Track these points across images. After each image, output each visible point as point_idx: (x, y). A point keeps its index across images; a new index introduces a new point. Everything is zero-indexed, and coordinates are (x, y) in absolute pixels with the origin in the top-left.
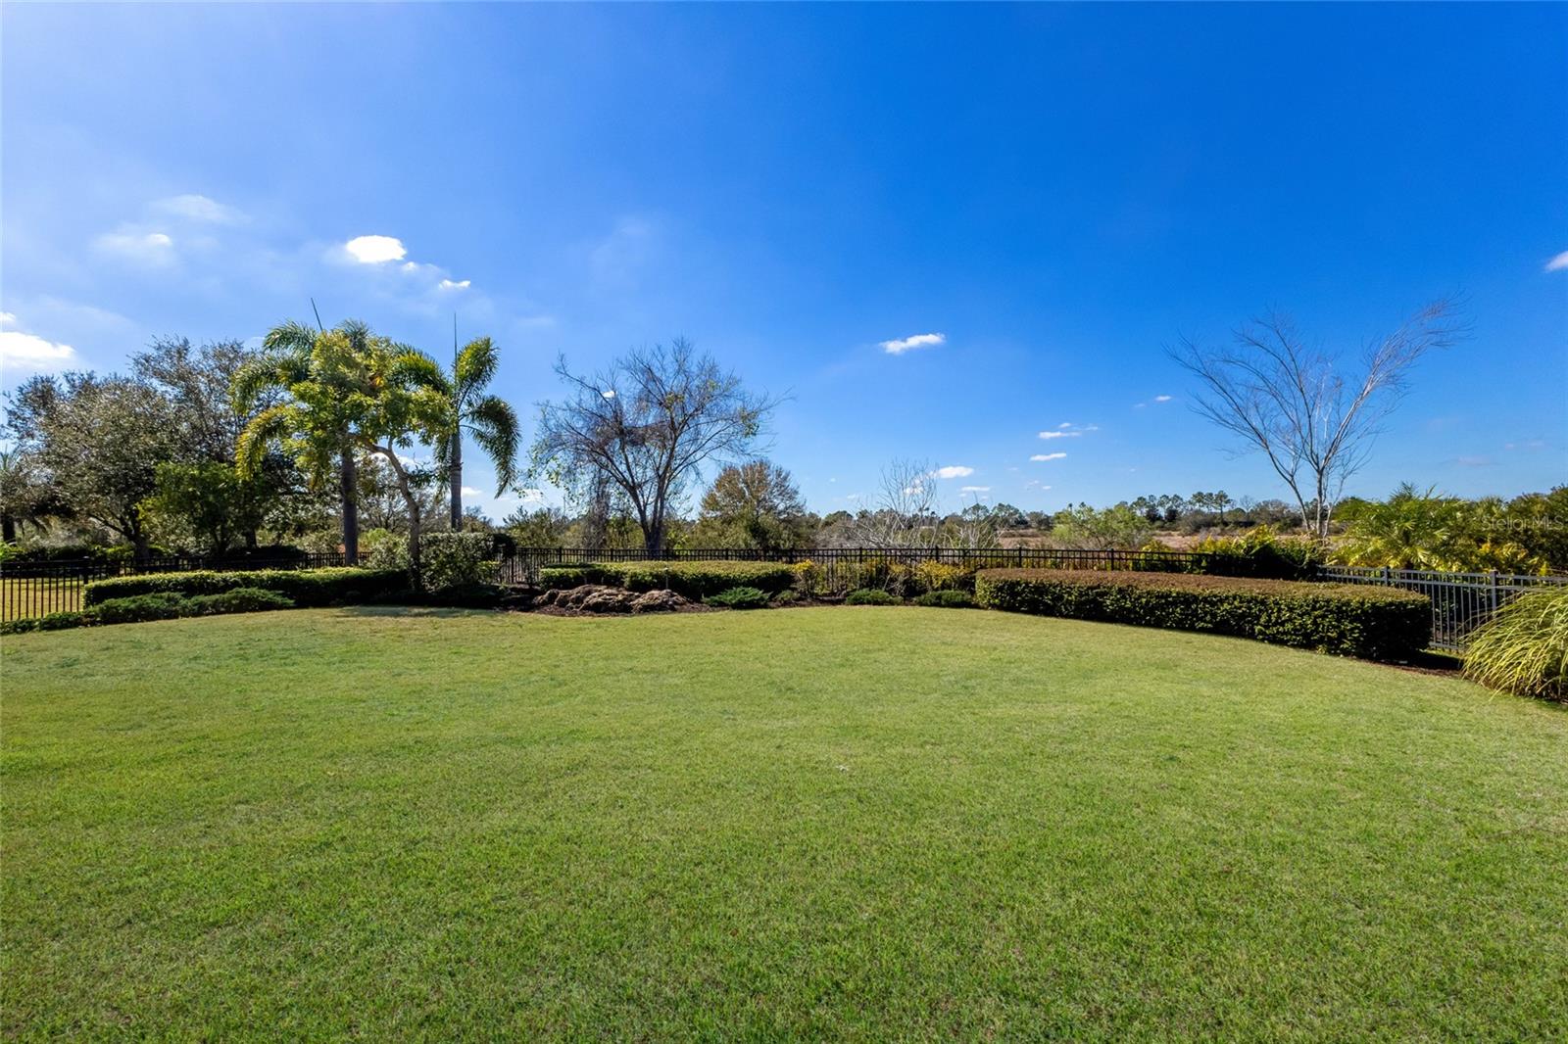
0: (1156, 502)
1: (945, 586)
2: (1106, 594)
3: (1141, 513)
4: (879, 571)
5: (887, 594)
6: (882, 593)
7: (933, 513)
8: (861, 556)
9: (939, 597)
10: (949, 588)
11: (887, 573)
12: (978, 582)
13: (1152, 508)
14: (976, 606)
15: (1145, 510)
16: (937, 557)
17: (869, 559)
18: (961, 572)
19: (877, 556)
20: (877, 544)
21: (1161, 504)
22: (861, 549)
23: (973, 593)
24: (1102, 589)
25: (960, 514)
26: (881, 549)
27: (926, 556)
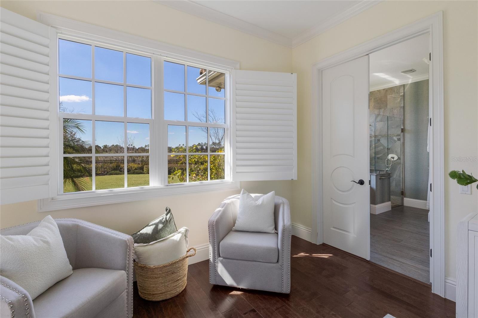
0: (203, 145)
1: (136, 169)
2: (172, 169)
3: (199, 147)
4: (117, 166)
5: (119, 172)
6: (118, 172)
7: (134, 146)
8: (111, 162)
9: (134, 172)
10: (137, 170)
11: (119, 167)
12: (145, 168)
13: (202, 146)
14: (144, 173)
15: (200, 147)
16: (134, 162)
17: (113, 163)
18: (140, 166)
19: (116, 162)
20: (116, 159)
21: (204, 145)
22: (111, 160)
23: (143, 170)
24: (171, 168)
25: (144, 147)
26: (117, 160)
27: (131, 162)
